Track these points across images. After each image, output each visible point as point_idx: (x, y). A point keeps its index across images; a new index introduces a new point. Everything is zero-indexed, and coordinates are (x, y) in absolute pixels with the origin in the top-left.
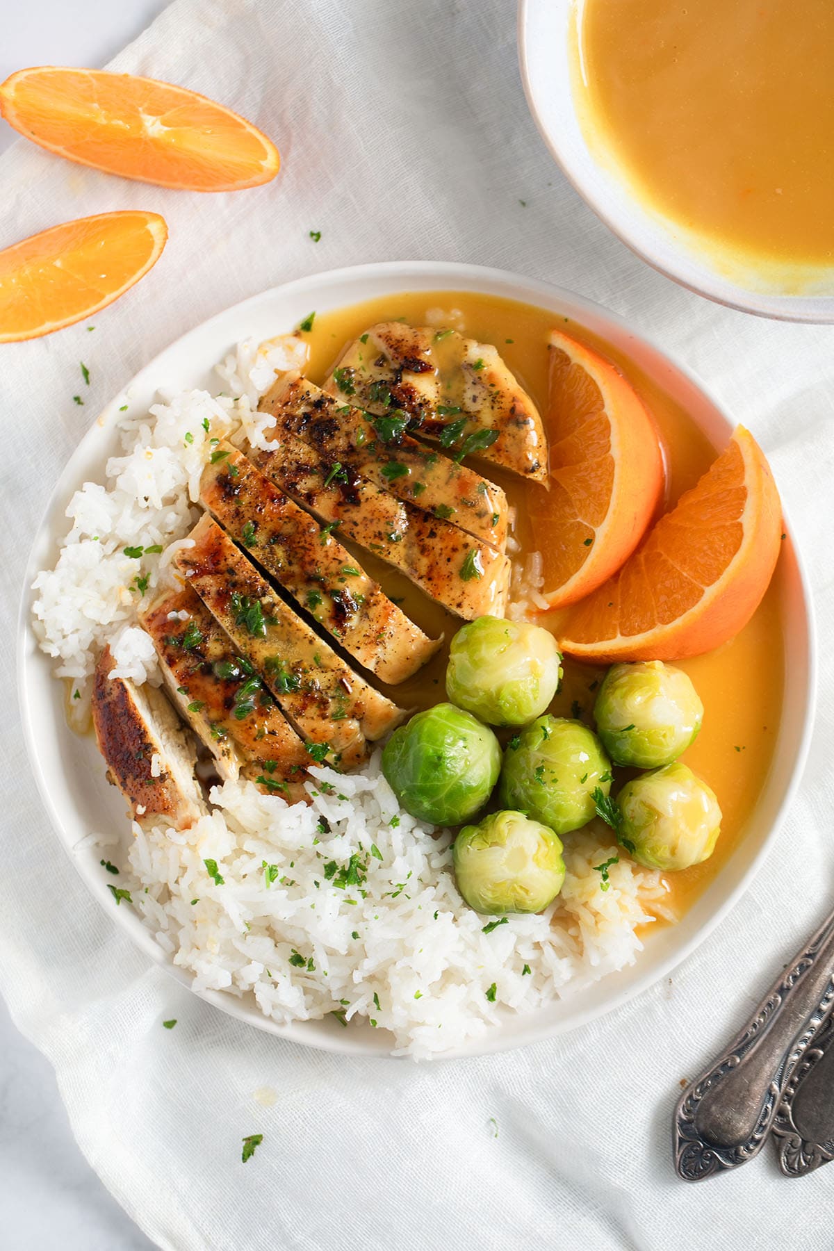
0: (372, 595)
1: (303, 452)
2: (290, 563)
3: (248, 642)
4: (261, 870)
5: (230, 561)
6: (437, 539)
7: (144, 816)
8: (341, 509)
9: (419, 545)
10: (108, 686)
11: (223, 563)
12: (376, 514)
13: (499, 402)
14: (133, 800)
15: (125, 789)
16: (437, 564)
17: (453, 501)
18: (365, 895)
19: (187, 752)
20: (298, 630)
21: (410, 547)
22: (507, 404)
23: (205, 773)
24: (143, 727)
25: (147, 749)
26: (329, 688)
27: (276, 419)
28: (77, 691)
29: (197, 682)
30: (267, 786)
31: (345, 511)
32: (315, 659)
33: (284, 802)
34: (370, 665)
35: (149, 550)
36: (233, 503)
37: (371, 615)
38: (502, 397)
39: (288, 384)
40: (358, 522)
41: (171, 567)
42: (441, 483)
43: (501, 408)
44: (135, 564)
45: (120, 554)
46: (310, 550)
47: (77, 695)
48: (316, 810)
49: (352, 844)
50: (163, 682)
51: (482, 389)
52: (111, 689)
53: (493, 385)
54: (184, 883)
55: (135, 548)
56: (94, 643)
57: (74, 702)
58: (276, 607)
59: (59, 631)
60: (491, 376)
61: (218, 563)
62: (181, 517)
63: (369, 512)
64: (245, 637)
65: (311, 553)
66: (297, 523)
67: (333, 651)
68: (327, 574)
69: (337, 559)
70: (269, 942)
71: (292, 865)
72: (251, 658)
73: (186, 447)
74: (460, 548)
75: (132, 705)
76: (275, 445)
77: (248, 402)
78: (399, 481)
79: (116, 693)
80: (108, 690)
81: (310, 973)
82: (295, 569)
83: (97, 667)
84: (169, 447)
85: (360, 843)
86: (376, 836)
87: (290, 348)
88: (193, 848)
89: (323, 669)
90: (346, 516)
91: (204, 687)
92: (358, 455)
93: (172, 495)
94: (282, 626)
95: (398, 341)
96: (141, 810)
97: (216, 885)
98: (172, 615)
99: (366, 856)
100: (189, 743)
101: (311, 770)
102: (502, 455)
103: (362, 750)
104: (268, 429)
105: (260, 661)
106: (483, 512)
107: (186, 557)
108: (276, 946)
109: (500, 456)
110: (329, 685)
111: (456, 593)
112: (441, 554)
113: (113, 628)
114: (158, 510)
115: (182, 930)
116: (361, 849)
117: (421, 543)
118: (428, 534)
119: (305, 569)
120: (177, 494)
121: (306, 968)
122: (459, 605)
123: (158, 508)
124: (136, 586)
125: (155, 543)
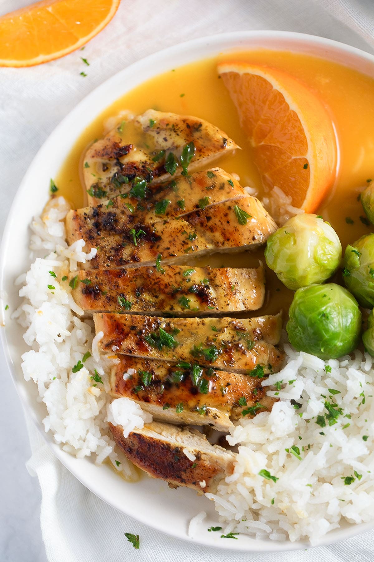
0: (209, 274)
1: (111, 241)
2: (157, 297)
3: (174, 353)
4: (289, 456)
5: (128, 323)
6: (213, 218)
7: (207, 486)
8: (155, 249)
9: (208, 229)
10: (129, 442)
11: (125, 328)
12: (173, 235)
13: (178, 129)
14: (194, 483)
15: (185, 483)
16: (224, 229)
17: (203, 194)
18: (349, 416)
19: (197, 436)
20: (191, 324)
21: (204, 235)
22: (183, 126)
23: (215, 437)
24: (164, 443)
25: (178, 452)
26: (233, 337)
27: (82, 240)
28: (116, 461)
29: (169, 396)
30: (250, 413)
31: (158, 248)
32: (213, 330)
33: (266, 412)
34: (241, 308)
35: (84, 359)
36: (102, 296)
37: (218, 284)
38: (177, 125)
39: (72, 220)
40: (169, 246)
41: (103, 356)
42: (189, 191)
43: (182, 131)
44: (84, 373)
45: (72, 375)
46: (160, 281)
47: (118, 463)
48: (285, 400)
49: (318, 399)
50: (152, 416)
51: (164, 132)
52: (132, 442)
53: (167, 125)
54: (259, 497)
55: (76, 365)
56: (102, 430)
57: (119, 468)
58: (171, 324)
59: (79, 440)
60: (162, 121)
61: (123, 330)
62: (84, 329)
63: (169, 237)
64: (171, 352)
65: (162, 282)
66: (141, 275)
67: (217, 319)
68: (179, 285)
69: (177, 273)
70: (327, 486)
71: (300, 438)
72: (182, 359)
73: (53, 293)
74: (228, 212)
75: (149, 439)
76: (94, 251)
77: (61, 247)
78: (168, 209)
79: (136, 442)
80: (131, 444)
81: (362, 479)
82: (162, 297)
83: (114, 439)
84: (45, 301)
85: (322, 395)
86: (326, 385)
87: (56, 206)
88: (246, 474)
89: (221, 330)
90: (160, 249)
91: (174, 395)
92: (137, 217)
93: (69, 323)
94: (182, 330)
95: (104, 150)
96: (203, 484)
97: (275, 482)
98: (126, 377)
99: (331, 398)
100: (193, 432)
101: (264, 384)
102: (204, 151)
103: (278, 353)
104: (83, 248)
105: (188, 356)
106: (222, 185)
107: (105, 342)
108: (332, 484)
109: (204, 152)
110: (232, 336)
111: (247, 235)
112: (222, 223)
113: (103, 413)
114: (70, 336)
115: (280, 523)
116: (325, 397)
117: (208, 228)
118: (206, 221)
119: (166, 292)
120: (71, 320)
121: (357, 479)
122: (254, 239)
123: (69, 335)
124: (95, 383)
125: (83, 354)
